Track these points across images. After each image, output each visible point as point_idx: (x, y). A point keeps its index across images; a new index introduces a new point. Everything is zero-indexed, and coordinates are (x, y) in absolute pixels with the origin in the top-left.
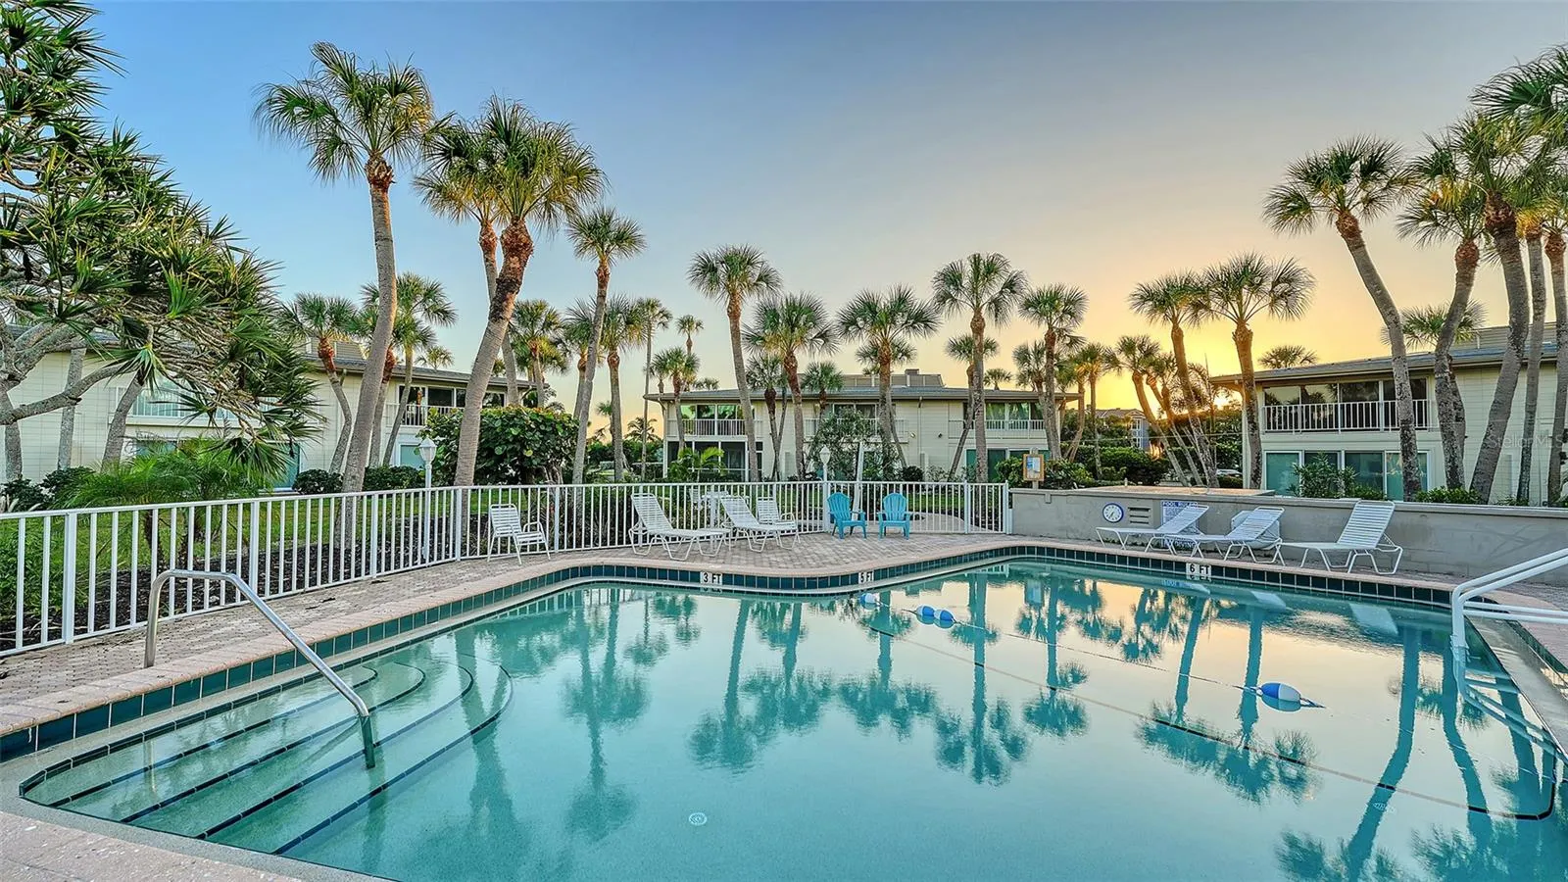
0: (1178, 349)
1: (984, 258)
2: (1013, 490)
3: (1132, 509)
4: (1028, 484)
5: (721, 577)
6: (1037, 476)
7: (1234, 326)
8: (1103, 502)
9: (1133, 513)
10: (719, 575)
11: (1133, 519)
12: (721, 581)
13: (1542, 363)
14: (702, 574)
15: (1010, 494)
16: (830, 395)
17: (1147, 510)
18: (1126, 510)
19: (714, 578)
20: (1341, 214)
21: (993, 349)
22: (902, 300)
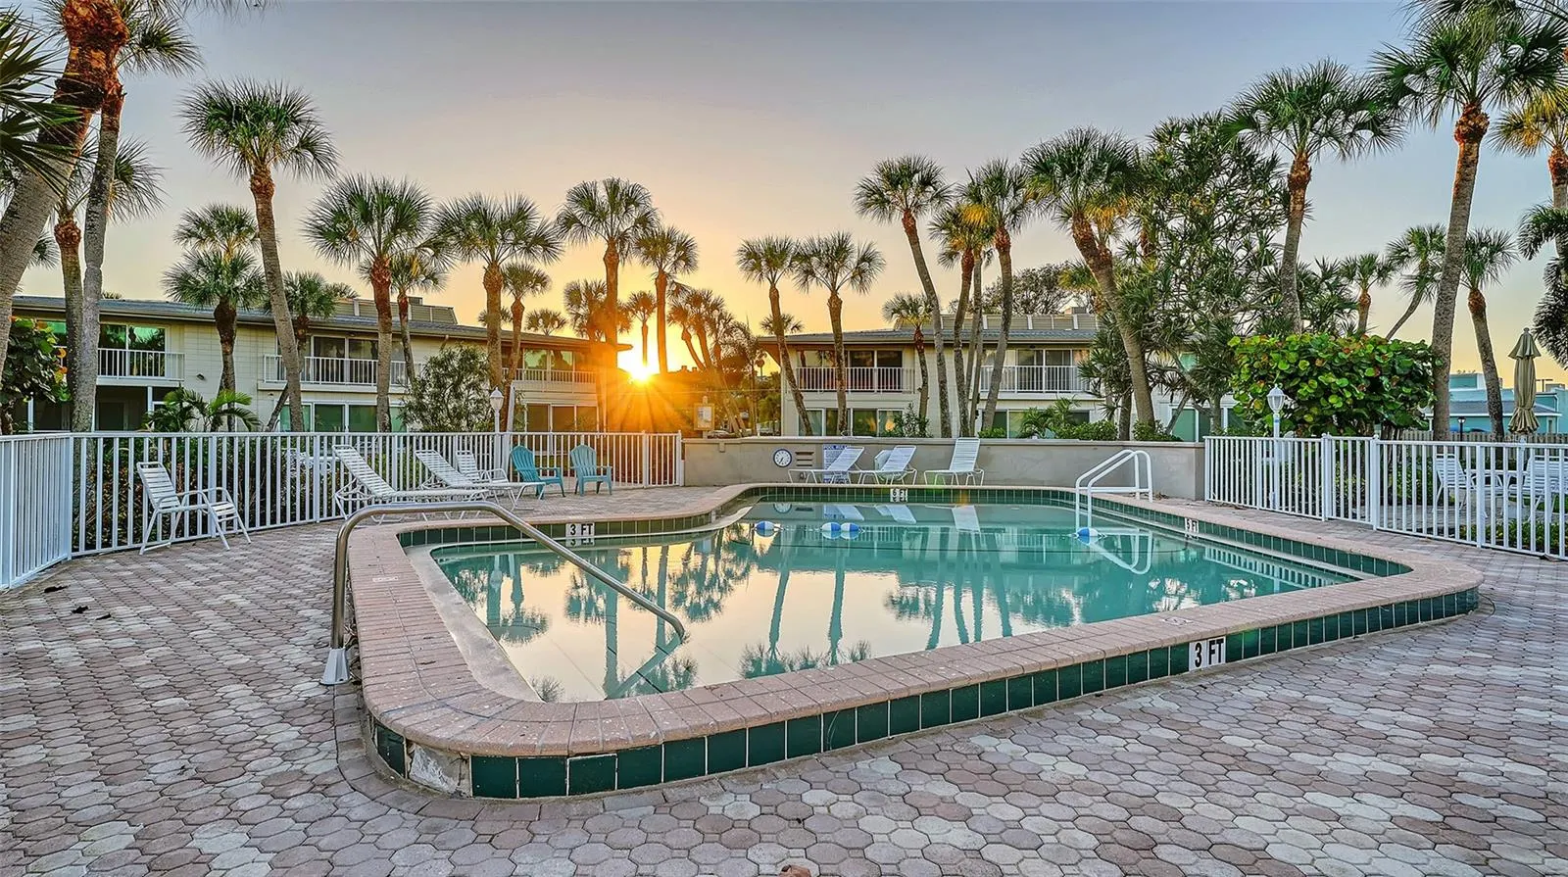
0: (776, 308)
1: (622, 186)
2: (686, 440)
3: (798, 453)
4: (700, 433)
5: (592, 527)
6: (708, 426)
7: (829, 294)
8: (772, 449)
9: (800, 457)
10: (590, 525)
11: (799, 463)
12: (593, 530)
13: (984, 345)
14: (568, 526)
15: (683, 444)
16: (313, 323)
17: (810, 453)
18: (794, 455)
19: (583, 529)
20: (905, 214)
21: (544, 285)
22: (522, 214)
